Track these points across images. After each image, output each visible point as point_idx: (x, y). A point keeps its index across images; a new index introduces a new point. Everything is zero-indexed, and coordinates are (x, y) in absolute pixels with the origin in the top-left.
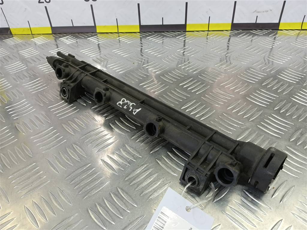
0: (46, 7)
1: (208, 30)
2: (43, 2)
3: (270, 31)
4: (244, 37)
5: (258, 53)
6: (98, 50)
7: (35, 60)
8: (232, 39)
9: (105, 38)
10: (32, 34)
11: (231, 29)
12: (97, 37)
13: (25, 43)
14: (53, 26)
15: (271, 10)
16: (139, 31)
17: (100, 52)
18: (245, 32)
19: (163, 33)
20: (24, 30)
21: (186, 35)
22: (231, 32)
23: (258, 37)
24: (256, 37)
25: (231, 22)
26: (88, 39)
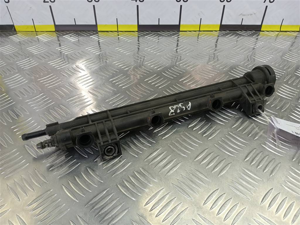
0: (50, 7)
1: (199, 30)
2: (48, 2)
3: (254, 32)
4: (231, 37)
5: (244, 53)
8: (220, 38)
9: (106, 36)
10: (36, 31)
11: (220, 29)
12: (98, 35)
13: (30, 40)
14: (56, 24)
15: (255, 14)
16: (137, 31)
17: (100, 49)
18: (231, 33)
19: (159, 33)
20: (28, 27)
21: (179, 35)
22: (219, 33)
23: (243, 37)
24: (242, 37)
25: (220, 24)
26: (91, 37)
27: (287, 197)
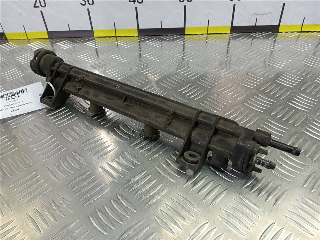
0: (41, 12)
1: (207, 33)
2: (39, 7)
3: (270, 34)
4: (243, 40)
5: (257, 57)
6: (96, 55)
8: (232, 42)
9: (103, 42)
10: (28, 39)
11: (231, 31)
12: (95, 41)
13: (20, 49)
15: (271, 13)
16: (137, 35)
17: (98, 57)
18: (244, 35)
19: (162, 37)
20: (19, 34)
21: (185, 39)
22: (230, 35)
23: (257, 40)
24: (256, 40)
25: (230, 25)
26: (85, 43)
27: (291, 234)
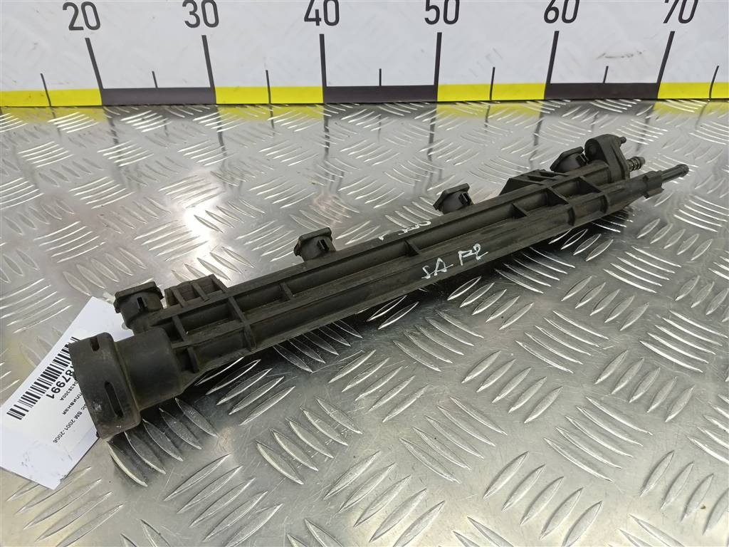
0: (88, 41)
1: (488, 99)
2: (81, 28)
4: (578, 116)
6: (219, 144)
7: (62, 172)
8: (548, 123)
9: (237, 117)
10: (51, 106)
11: (545, 96)
12: (218, 115)
13: (34, 130)
14: (105, 86)
15: (641, 53)
16: (322, 102)
17: (224, 149)
18: (576, 106)
19: (381, 107)
20: (30, 95)
21: (435, 113)
22: (544, 105)
23: (610, 118)
24: (606, 117)
25: (544, 81)
26: (196, 119)
